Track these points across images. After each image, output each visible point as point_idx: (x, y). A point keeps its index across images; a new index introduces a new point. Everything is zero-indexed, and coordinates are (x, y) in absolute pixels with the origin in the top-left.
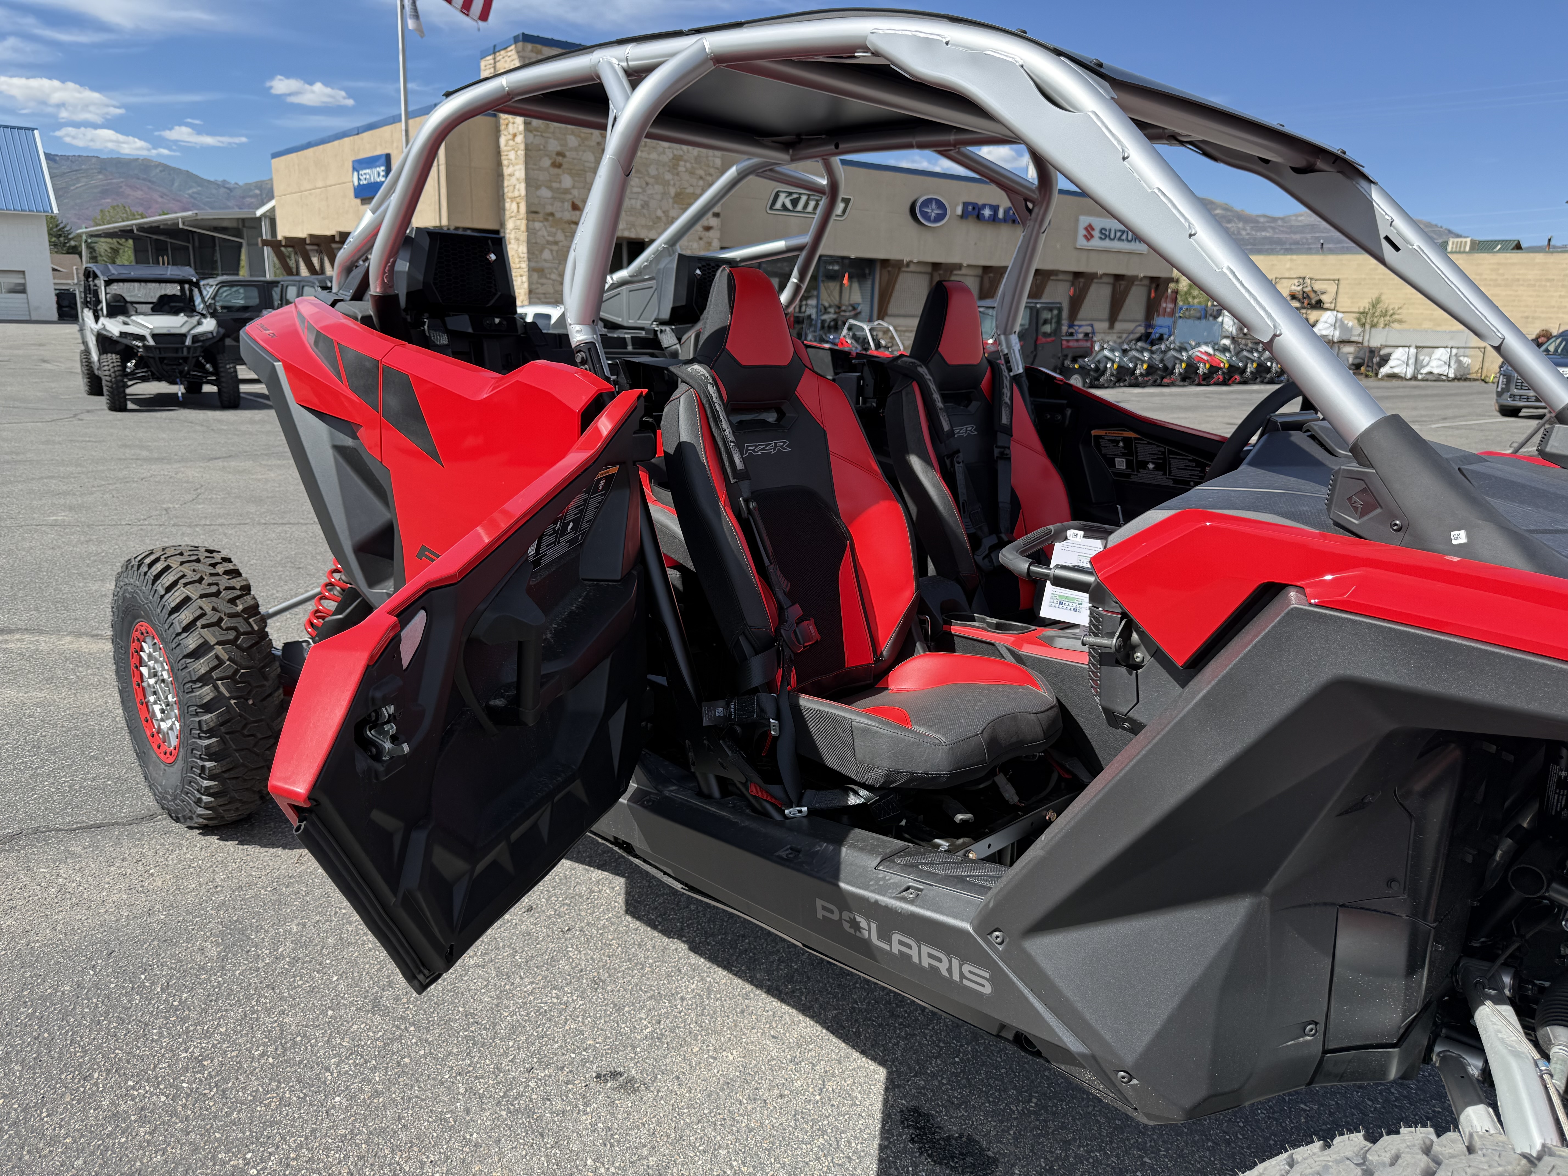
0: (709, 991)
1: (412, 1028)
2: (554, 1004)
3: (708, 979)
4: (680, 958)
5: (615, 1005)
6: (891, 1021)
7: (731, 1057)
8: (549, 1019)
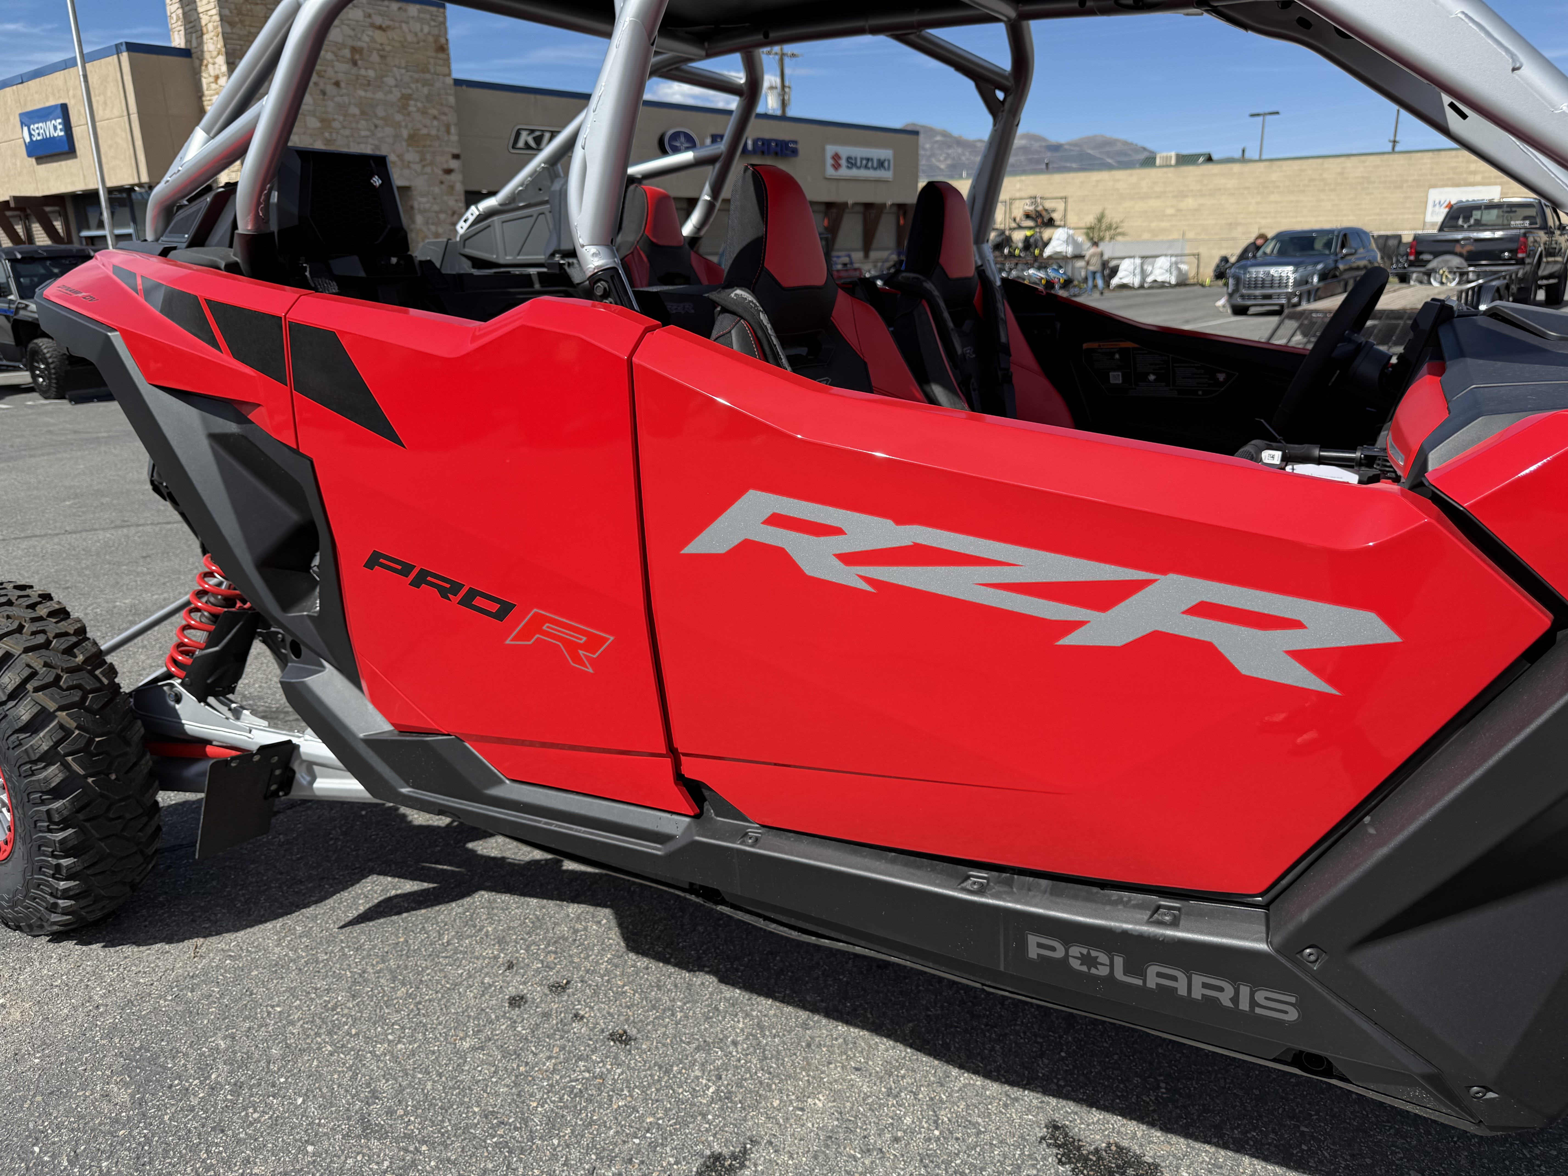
0: (762, 1028)
1: (424, 1148)
2: (587, 1079)
3: (754, 1013)
4: (711, 994)
5: (660, 1068)
6: (975, 1024)
7: (820, 1105)
8: (589, 1101)
